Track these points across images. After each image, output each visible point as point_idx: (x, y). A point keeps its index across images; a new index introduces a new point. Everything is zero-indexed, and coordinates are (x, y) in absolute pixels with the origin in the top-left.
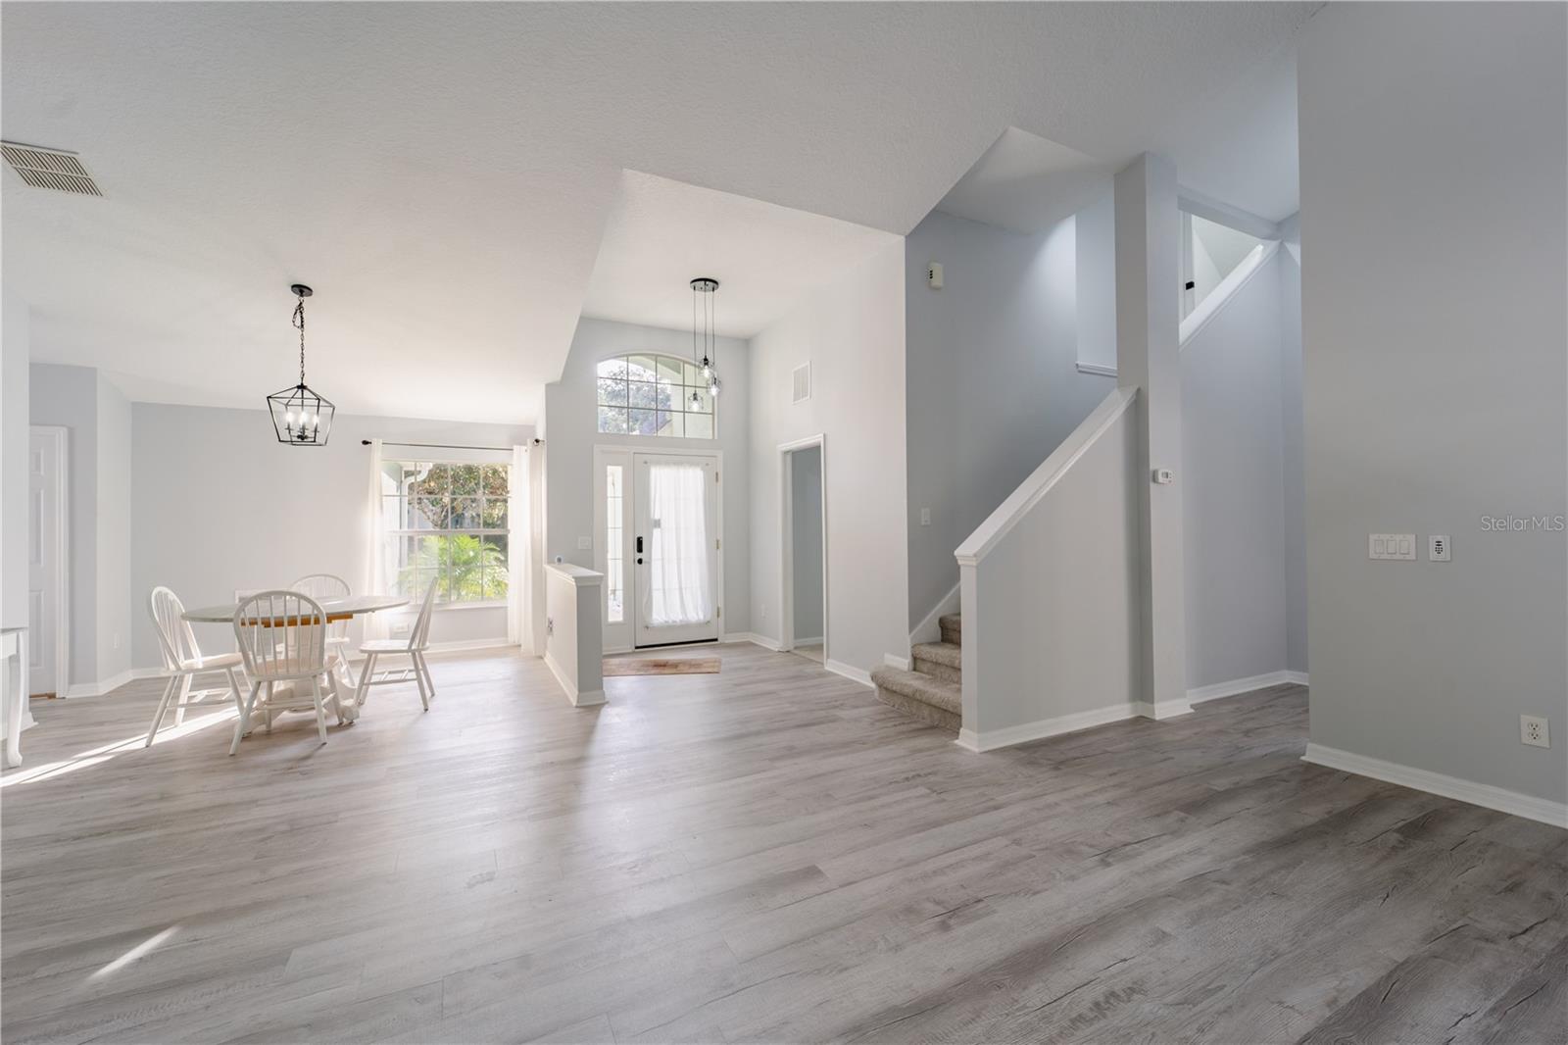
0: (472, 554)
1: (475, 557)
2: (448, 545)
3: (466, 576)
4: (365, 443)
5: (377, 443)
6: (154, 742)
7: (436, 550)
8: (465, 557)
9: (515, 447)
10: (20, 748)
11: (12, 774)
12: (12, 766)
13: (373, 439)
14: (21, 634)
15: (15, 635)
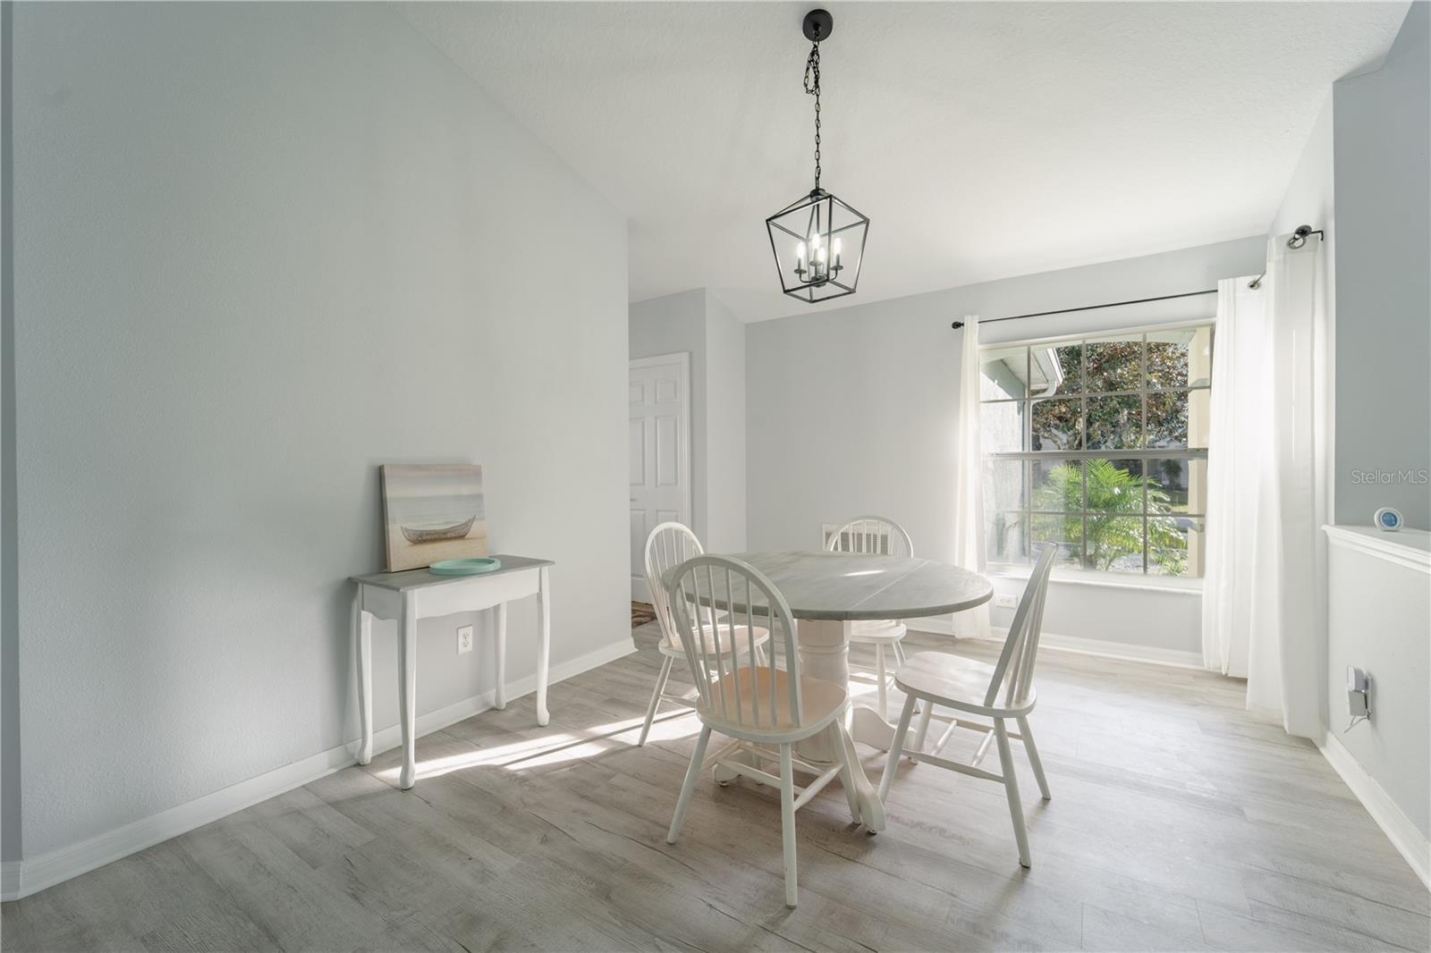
0: (1117, 491)
1: (1122, 496)
2: (1081, 478)
3: (1108, 521)
4: (957, 325)
5: (971, 324)
6: (649, 739)
7: (1062, 484)
8: (1107, 496)
9: (1223, 285)
10: (547, 705)
11: (535, 737)
12: (541, 724)
13: (966, 318)
14: (545, 569)
15: (538, 569)
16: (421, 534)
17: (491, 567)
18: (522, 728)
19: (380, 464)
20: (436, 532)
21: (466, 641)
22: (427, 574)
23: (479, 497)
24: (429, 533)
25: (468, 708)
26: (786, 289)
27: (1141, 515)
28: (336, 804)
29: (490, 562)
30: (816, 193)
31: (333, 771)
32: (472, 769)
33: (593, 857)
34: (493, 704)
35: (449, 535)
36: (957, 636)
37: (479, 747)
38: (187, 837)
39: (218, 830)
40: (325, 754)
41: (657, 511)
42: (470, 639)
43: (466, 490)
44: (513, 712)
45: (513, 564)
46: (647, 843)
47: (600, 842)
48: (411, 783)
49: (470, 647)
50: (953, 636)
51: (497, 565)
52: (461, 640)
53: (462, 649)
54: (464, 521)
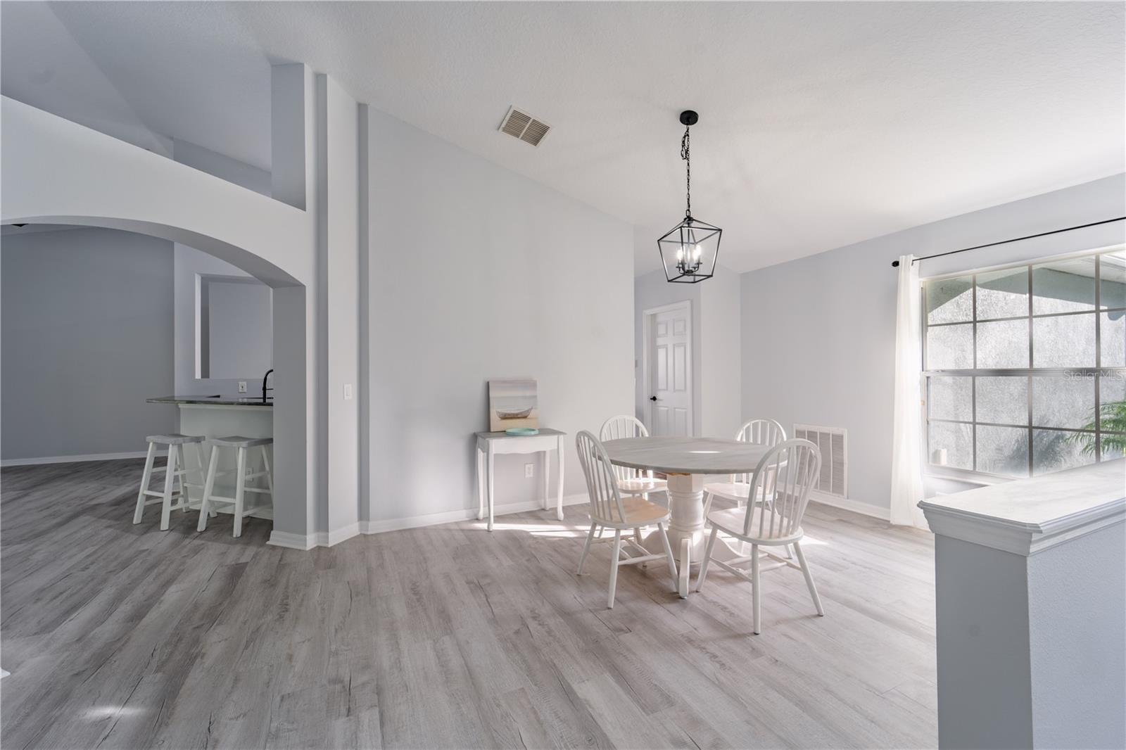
4: (895, 264)
10: (563, 510)
11: (551, 524)
12: (556, 520)
13: (901, 257)
14: (561, 437)
15: (557, 436)
16: (506, 414)
17: (533, 433)
18: (550, 520)
19: (487, 380)
20: (514, 414)
21: (529, 471)
22: (504, 433)
23: (535, 397)
24: (509, 414)
25: (530, 506)
26: (669, 279)
27: (1093, 432)
28: (463, 530)
29: (533, 430)
30: (689, 219)
31: (467, 519)
32: (519, 531)
33: (542, 570)
34: (543, 507)
35: (519, 416)
36: (891, 522)
37: (527, 523)
38: (414, 529)
39: (424, 530)
40: (464, 511)
41: (675, 408)
42: (532, 471)
43: (528, 393)
44: (550, 512)
45: (544, 432)
46: (569, 572)
47: (549, 566)
48: (491, 530)
49: (531, 475)
50: (889, 521)
51: (537, 432)
52: (527, 470)
53: (527, 476)
54: (526, 409)
